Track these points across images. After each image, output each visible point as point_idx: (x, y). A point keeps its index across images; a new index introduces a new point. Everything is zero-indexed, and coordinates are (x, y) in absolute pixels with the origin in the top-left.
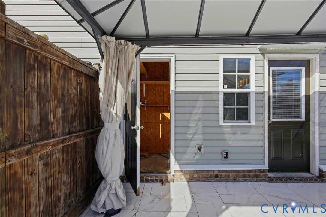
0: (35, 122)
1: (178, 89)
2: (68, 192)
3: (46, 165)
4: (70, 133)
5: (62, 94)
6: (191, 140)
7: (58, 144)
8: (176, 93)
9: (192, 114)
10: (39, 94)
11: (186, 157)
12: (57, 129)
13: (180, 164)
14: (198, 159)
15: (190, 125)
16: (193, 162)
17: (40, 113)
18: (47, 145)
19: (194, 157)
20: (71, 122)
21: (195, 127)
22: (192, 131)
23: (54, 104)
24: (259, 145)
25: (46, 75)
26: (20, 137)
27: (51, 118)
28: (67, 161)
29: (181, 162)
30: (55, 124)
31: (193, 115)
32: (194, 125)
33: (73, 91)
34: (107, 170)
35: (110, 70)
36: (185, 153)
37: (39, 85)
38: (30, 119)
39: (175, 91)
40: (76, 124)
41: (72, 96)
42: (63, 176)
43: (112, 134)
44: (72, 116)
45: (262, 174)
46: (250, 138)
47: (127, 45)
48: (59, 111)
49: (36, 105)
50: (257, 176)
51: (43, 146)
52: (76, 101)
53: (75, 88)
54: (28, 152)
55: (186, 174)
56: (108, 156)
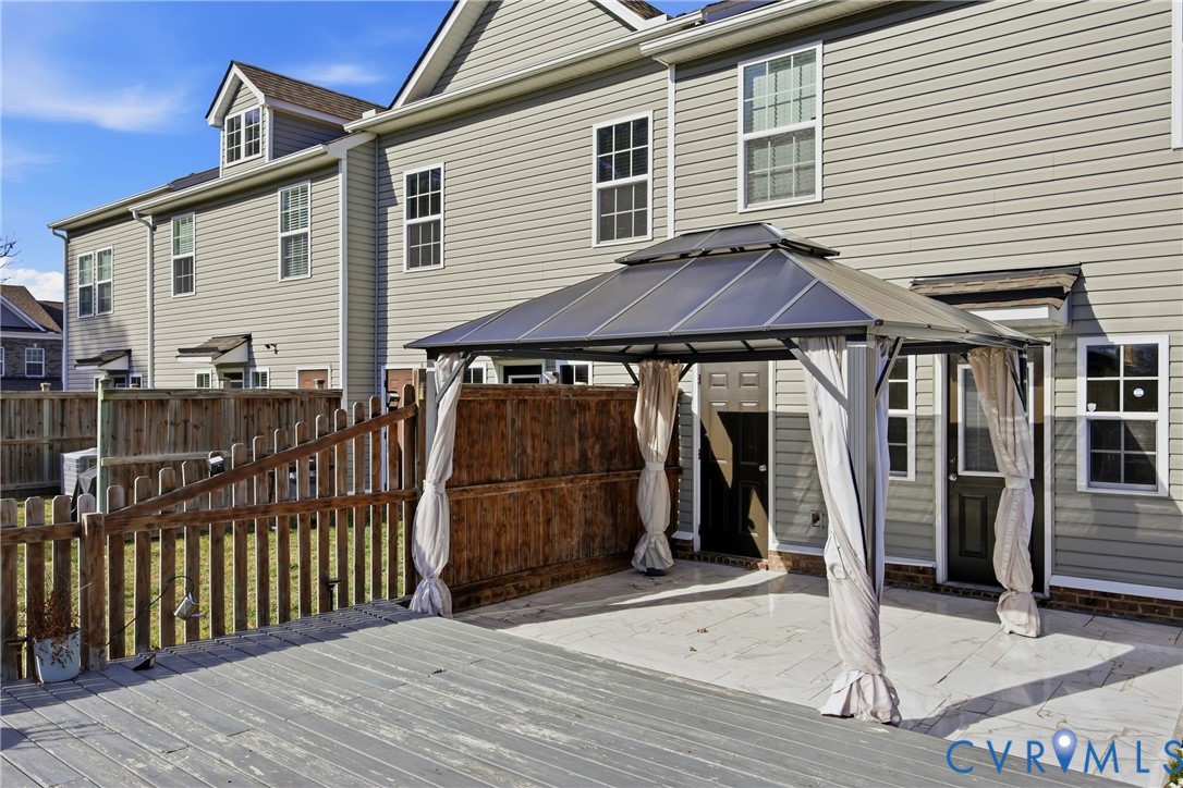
0: (577, 457)
1: (780, 409)
2: (606, 535)
3: (585, 496)
4: (608, 470)
5: (600, 430)
6: (802, 501)
7: (595, 479)
8: (777, 416)
9: (802, 453)
10: (580, 433)
11: (793, 530)
12: (595, 465)
13: (782, 542)
14: (812, 537)
15: (799, 474)
16: (805, 541)
17: (580, 450)
18: (585, 478)
19: (807, 533)
20: (610, 459)
21: (808, 477)
22: (802, 484)
23: (591, 441)
24: (924, 520)
25: (585, 415)
26: (567, 469)
27: (589, 453)
28: (605, 501)
29: (784, 539)
30: (593, 461)
31: (804, 457)
32: (805, 475)
33: (612, 423)
34: (648, 518)
35: (646, 402)
36: (791, 524)
37: (580, 425)
38: (573, 453)
39: (775, 413)
40: (616, 461)
41: (611, 430)
42: (601, 516)
43: (653, 476)
44: (611, 453)
45: (920, 576)
46: (907, 506)
47: (667, 367)
48: (597, 447)
49: (577, 443)
50: (911, 579)
51: (582, 478)
52: (616, 434)
53: (615, 421)
54: (572, 481)
55: (788, 560)
56: (648, 502)
